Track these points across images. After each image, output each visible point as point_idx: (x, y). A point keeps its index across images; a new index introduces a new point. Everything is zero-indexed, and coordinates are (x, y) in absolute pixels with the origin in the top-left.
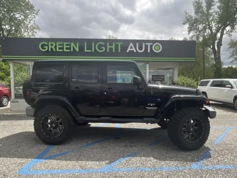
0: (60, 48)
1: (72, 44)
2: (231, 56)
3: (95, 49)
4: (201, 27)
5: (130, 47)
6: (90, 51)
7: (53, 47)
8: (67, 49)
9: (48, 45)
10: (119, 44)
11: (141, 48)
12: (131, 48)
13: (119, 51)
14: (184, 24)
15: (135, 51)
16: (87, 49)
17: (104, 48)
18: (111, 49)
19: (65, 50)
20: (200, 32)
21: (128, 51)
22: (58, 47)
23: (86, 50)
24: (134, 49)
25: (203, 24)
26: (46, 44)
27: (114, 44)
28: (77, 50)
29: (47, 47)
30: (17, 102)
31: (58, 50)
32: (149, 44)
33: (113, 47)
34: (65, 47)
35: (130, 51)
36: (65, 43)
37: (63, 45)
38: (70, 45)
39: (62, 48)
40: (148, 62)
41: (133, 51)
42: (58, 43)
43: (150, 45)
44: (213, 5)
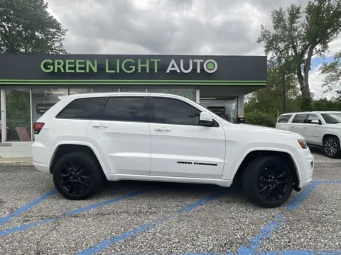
0: (70, 68)
1: (88, 63)
2: (324, 85)
3: (121, 69)
4: (281, 45)
5: (171, 65)
6: (114, 72)
7: (60, 67)
8: (80, 68)
9: (53, 64)
10: (156, 61)
11: (186, 67)
12: (173, 66)
13: (156, 71)
14: (259, 41)
15: (179, 71)
16: (109, 69)
17: (134, 67)
18: (144, 69)
19: (78, 71)
20: (281, 52)
21: (168, 71)
22: (67, 66)
23: (107, 71)
24: (176, 68)
25: (285, 41)
26: (51, 62)
27: (148, 60)
28: (95, 70)
29: (52, 67)
30: (10, 145)
31: (67, 71)
32: (199, 61)
33: (147, 65)
34: (78, 66)
35: (171, 71)
36: (78, 61)
37: (74, 63)
38: (85, 63)
39: (74, 68)
40: (198, 87)
41: (176, 71)
42: (67, 61)
43: (201, 63)
44: (297, 18)
